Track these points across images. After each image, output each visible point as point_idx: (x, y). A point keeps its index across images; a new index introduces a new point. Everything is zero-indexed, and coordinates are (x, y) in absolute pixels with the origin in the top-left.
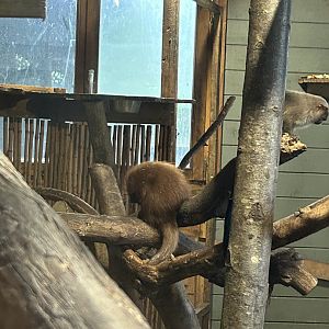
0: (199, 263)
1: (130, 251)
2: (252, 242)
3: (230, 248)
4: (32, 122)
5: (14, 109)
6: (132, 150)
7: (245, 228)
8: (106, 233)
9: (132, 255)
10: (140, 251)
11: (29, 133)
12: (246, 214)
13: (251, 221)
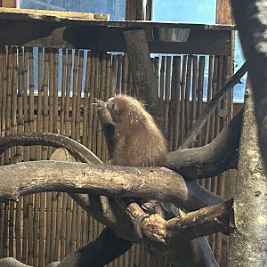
0: (208, 222)
1: (135, 206)
2: (259, 200)
3: (235, 206)
4: (70, 52)
5: (50, 38)
6: (182, 84)
7: (251, 183)
8: (105, 185)
9: (137, 210)
10: (148, 205)
11: (67, 64)
12: (253, 167)
13: (258, 175)
